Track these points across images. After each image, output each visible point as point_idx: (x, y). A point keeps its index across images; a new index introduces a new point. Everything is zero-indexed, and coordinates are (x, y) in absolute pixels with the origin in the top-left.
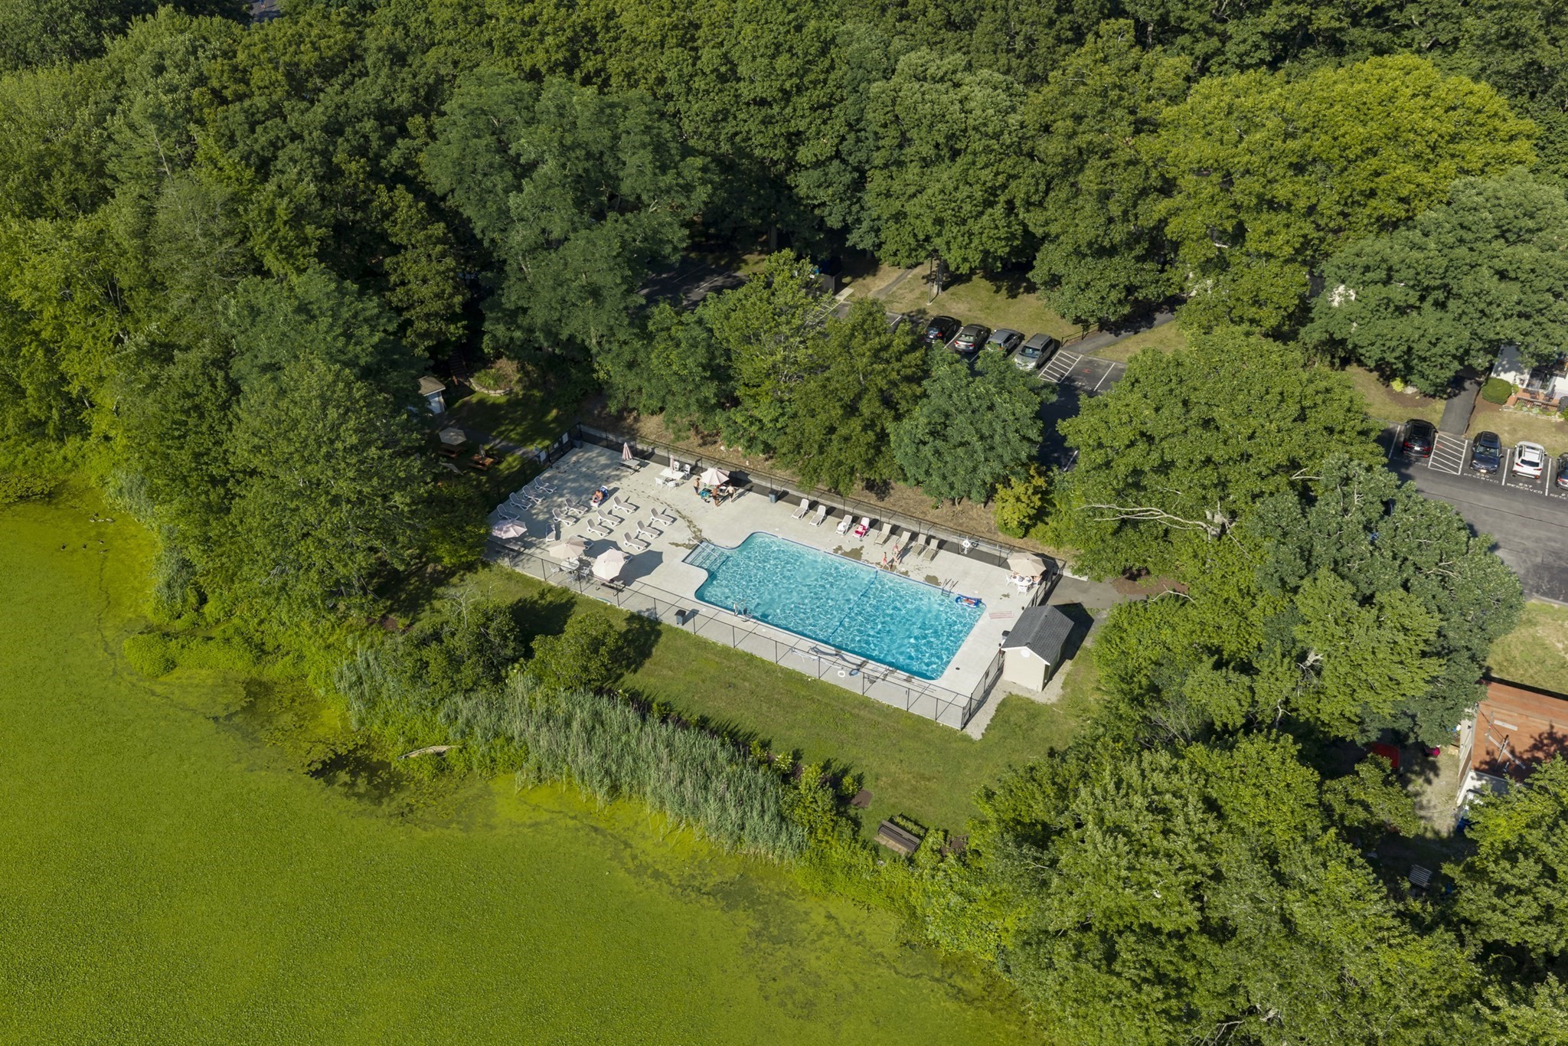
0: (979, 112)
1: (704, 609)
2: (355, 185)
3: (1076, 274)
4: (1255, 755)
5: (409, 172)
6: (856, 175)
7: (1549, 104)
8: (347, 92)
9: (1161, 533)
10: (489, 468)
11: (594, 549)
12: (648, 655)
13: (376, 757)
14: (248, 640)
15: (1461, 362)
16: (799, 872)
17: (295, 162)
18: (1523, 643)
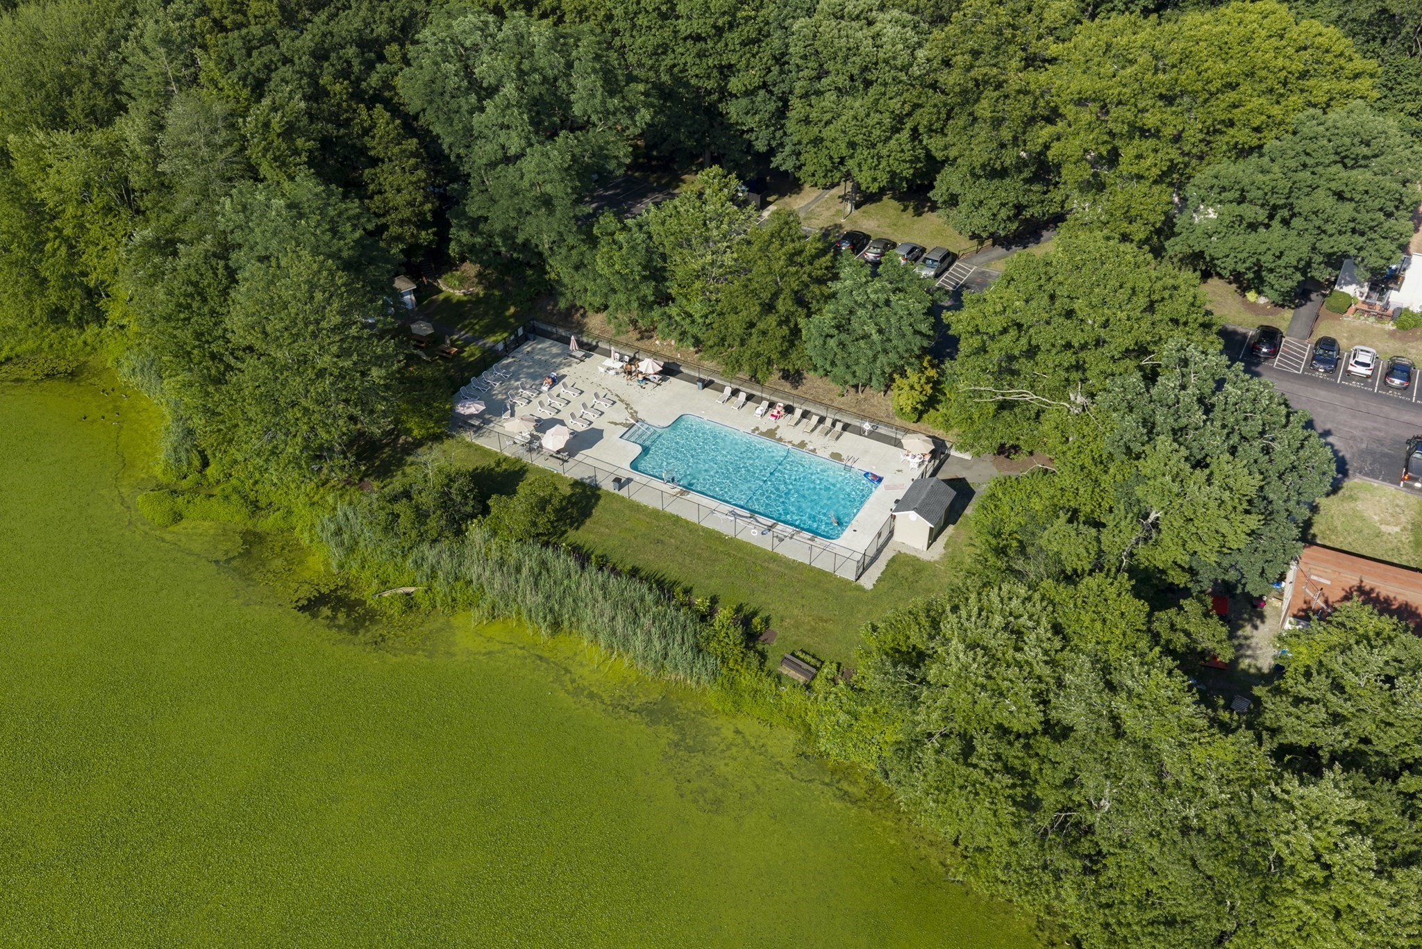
0: (889, 47)
1: (637, 477)
2: (339, 105)
3: (970, 195)
4: (1095, 588)
5: (387, 94)
6: (780, 104)
7: (1398, 49)
8: (332, 23)
9: (1033, 415)
10: (454, 356)
11: (543, 426)
12: (589, 515)
13: (353, 596)
14: (245, 498)
15: (1304, 273)
16: (713, 695)
17: (287, 83)
18: (1344, 515)
